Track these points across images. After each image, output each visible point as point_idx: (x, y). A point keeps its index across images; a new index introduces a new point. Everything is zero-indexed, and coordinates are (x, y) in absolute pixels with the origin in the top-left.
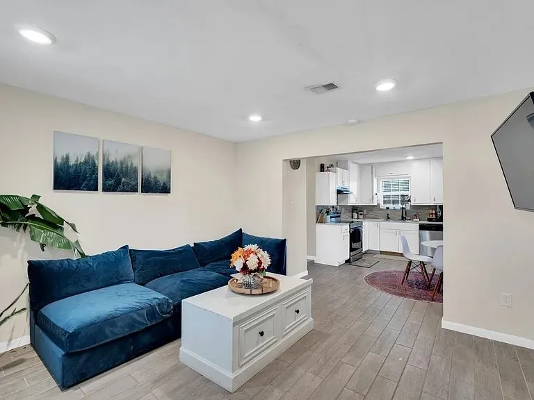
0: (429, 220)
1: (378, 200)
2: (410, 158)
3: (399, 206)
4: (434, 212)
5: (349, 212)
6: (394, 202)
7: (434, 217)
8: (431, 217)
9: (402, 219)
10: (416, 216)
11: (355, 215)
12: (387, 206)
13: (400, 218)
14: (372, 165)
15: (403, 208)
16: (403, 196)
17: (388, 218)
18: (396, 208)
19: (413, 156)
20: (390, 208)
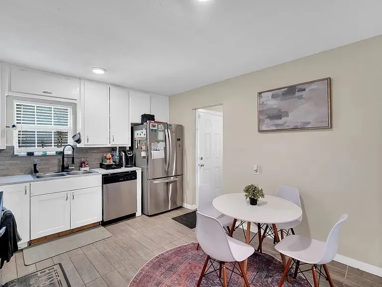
2: (98, 72)
3: (51, 151)
6: (43, 144)
9: (63, 171)
12: (30, 150)
13: (58, 168)
16: (58, 133)
17: (36, 171)
18: (48, 153)
19: (105, 70)
20: (36, 154)
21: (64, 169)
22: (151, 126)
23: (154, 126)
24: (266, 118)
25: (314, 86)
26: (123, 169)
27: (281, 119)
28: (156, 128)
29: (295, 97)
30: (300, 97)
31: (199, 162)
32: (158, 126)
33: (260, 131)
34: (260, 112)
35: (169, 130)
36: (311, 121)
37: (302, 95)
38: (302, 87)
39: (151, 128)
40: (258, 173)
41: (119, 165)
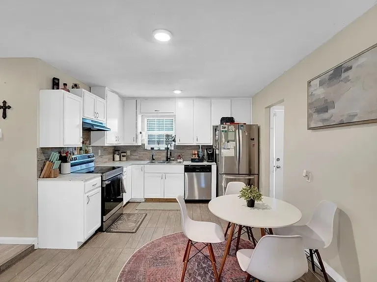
0: (193, 160)
1: (143, 140)
2: (177, 92)
3: (163, 147)
4: (196, 152)
5: (109, 153)
6: (159, 143)
7: (197, 157)
8: (194, 157)
9: (167, 160)
10: (179, 157)
11: (117, 157)
12: (152, 146)
13: (165, 159)
14: (136, 99)
15: (168, 149)
16: (168, 136)
17: (153, 159)
18: (161, 149)
19: (181, 90)
20: (155, 149)
21: (168, 160)
22: (221, 128)
23: (224, 128)
24: (314, 112)
25: (361, 60)
26: (205, 163)
27: (327, 112)
28: (226, 129)
29: (342, 80)
30: (347, 80)
31: (275, 163)
32: (228, 127)
33: (309, 129)
34: (310, 105)
35: (240, 131)
36: (358, 111)
37: (348, 76)
38: (349, 64)
39: (221, 129)
40: (309, 181)
41: (202, 160)
